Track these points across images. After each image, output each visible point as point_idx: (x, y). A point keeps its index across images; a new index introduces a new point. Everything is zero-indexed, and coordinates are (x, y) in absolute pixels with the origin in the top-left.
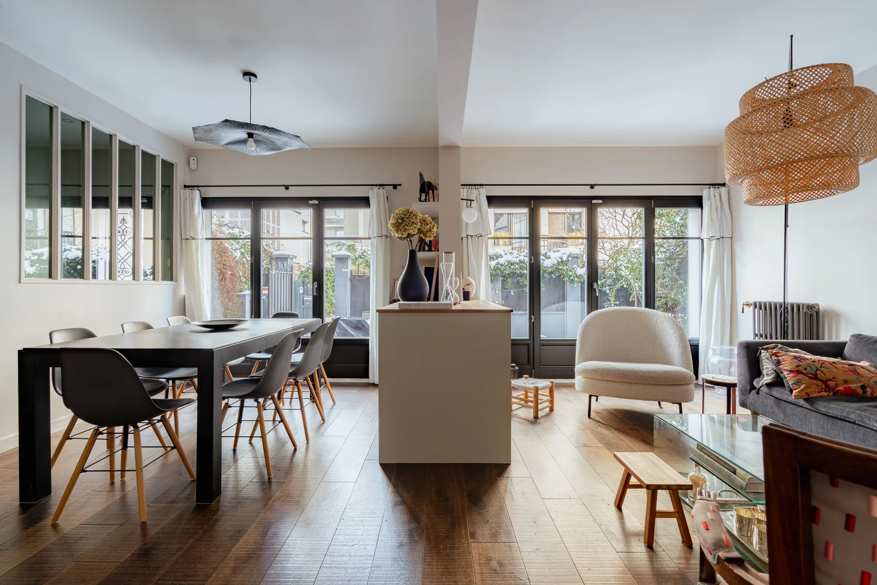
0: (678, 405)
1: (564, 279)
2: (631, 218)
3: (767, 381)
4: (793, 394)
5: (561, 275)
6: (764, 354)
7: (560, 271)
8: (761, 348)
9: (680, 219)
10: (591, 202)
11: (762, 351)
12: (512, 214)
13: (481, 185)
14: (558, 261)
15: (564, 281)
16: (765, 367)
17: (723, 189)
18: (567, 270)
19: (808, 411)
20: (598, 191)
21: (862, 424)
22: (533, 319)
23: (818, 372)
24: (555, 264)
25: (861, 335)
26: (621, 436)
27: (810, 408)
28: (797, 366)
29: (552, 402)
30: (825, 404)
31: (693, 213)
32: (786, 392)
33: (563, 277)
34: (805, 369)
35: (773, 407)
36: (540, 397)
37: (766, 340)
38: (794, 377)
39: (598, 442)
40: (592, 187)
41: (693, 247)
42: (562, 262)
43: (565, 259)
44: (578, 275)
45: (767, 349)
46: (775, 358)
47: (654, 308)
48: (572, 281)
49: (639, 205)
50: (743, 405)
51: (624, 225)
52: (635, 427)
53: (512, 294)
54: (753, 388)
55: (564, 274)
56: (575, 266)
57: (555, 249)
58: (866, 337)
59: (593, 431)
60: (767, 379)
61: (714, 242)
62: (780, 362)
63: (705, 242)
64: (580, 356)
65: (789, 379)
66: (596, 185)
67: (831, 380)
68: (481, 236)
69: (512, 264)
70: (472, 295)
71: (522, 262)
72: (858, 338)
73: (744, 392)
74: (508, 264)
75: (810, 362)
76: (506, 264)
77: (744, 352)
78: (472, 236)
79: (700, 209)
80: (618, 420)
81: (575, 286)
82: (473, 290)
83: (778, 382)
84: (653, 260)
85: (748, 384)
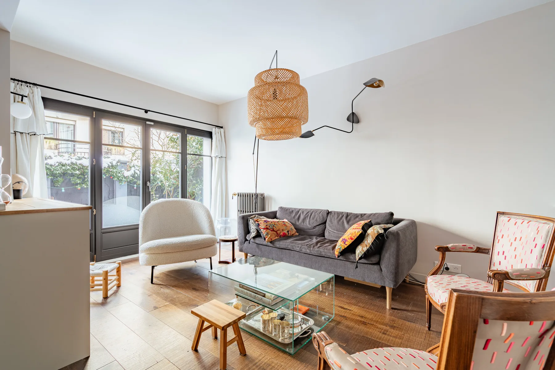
0: (209, 259)
1: (114, 179)
2: (164, 140)
3: (253, 236)
4: (266, 240)
5: (111, 176)
6: (251, 222)
7: (111, 173)
8: (249, 218)
9: (196, 144)
10: (146, 122)
11: (250, 219)
12: (59, 123)
13: (35, 84)
14: (108, 165)
15: (114, 180)
16: (252, 228)
17: (222, 130)
18: (117, 172)
19: (271, 248)
20: (149, 116)
21: (293, 250)
22: (95, 212)
23: (274, 227)
24: (107, 167)
25: (282, 207)
26: (179, 291)
27: (272, 246)
28: (266, 226)
29: (119, 280)
30: (278, 243)
31: (206, 141)
32: (262, 240)
33: (113, 178)
34: (269, 226)
35: (256, 249)
36: (109, 278)
37: (250, 213)
38: (266, 231)
39: (164, 301)
40: (146, 111)
41: (206, 161)
42: (112, 166)
43: (114, 163)
44: (125, 176)
45: (252, 218)
46: (257, 223)
47: (186, 198)
48: (120, 181)
49: (178, 131)
50: (241, 250)
51: (159, 144)
52: (185, 280)
53: (63, 191)
54: (246, 240)
55: (113, 175)
56: (123, 169)
57: (106, 156)
58: (284, 208)
59: (158, 294)
60: (253, 234)
61: (218, 159)
62: (259, 225)
63: (214, 159)
64: (143, 237)
65: (263, 232)
66: (149, 111)
67: (278, 230)
68: (35, 135)
69: (63, 165)
70: (23, 194)
71: (74, 164)
72: (281, 208)
73: (241, 244)
74: (59, 165)
75: (270, 222)
76: (57, 164)
77: (241, 221)
78: (22, 133)
79: (210, 139)
80: (173, 279)
81: (123, 184)
82: (25, 188)
83: (258, 235)
84: (186, 167)
85: (243, 238)
